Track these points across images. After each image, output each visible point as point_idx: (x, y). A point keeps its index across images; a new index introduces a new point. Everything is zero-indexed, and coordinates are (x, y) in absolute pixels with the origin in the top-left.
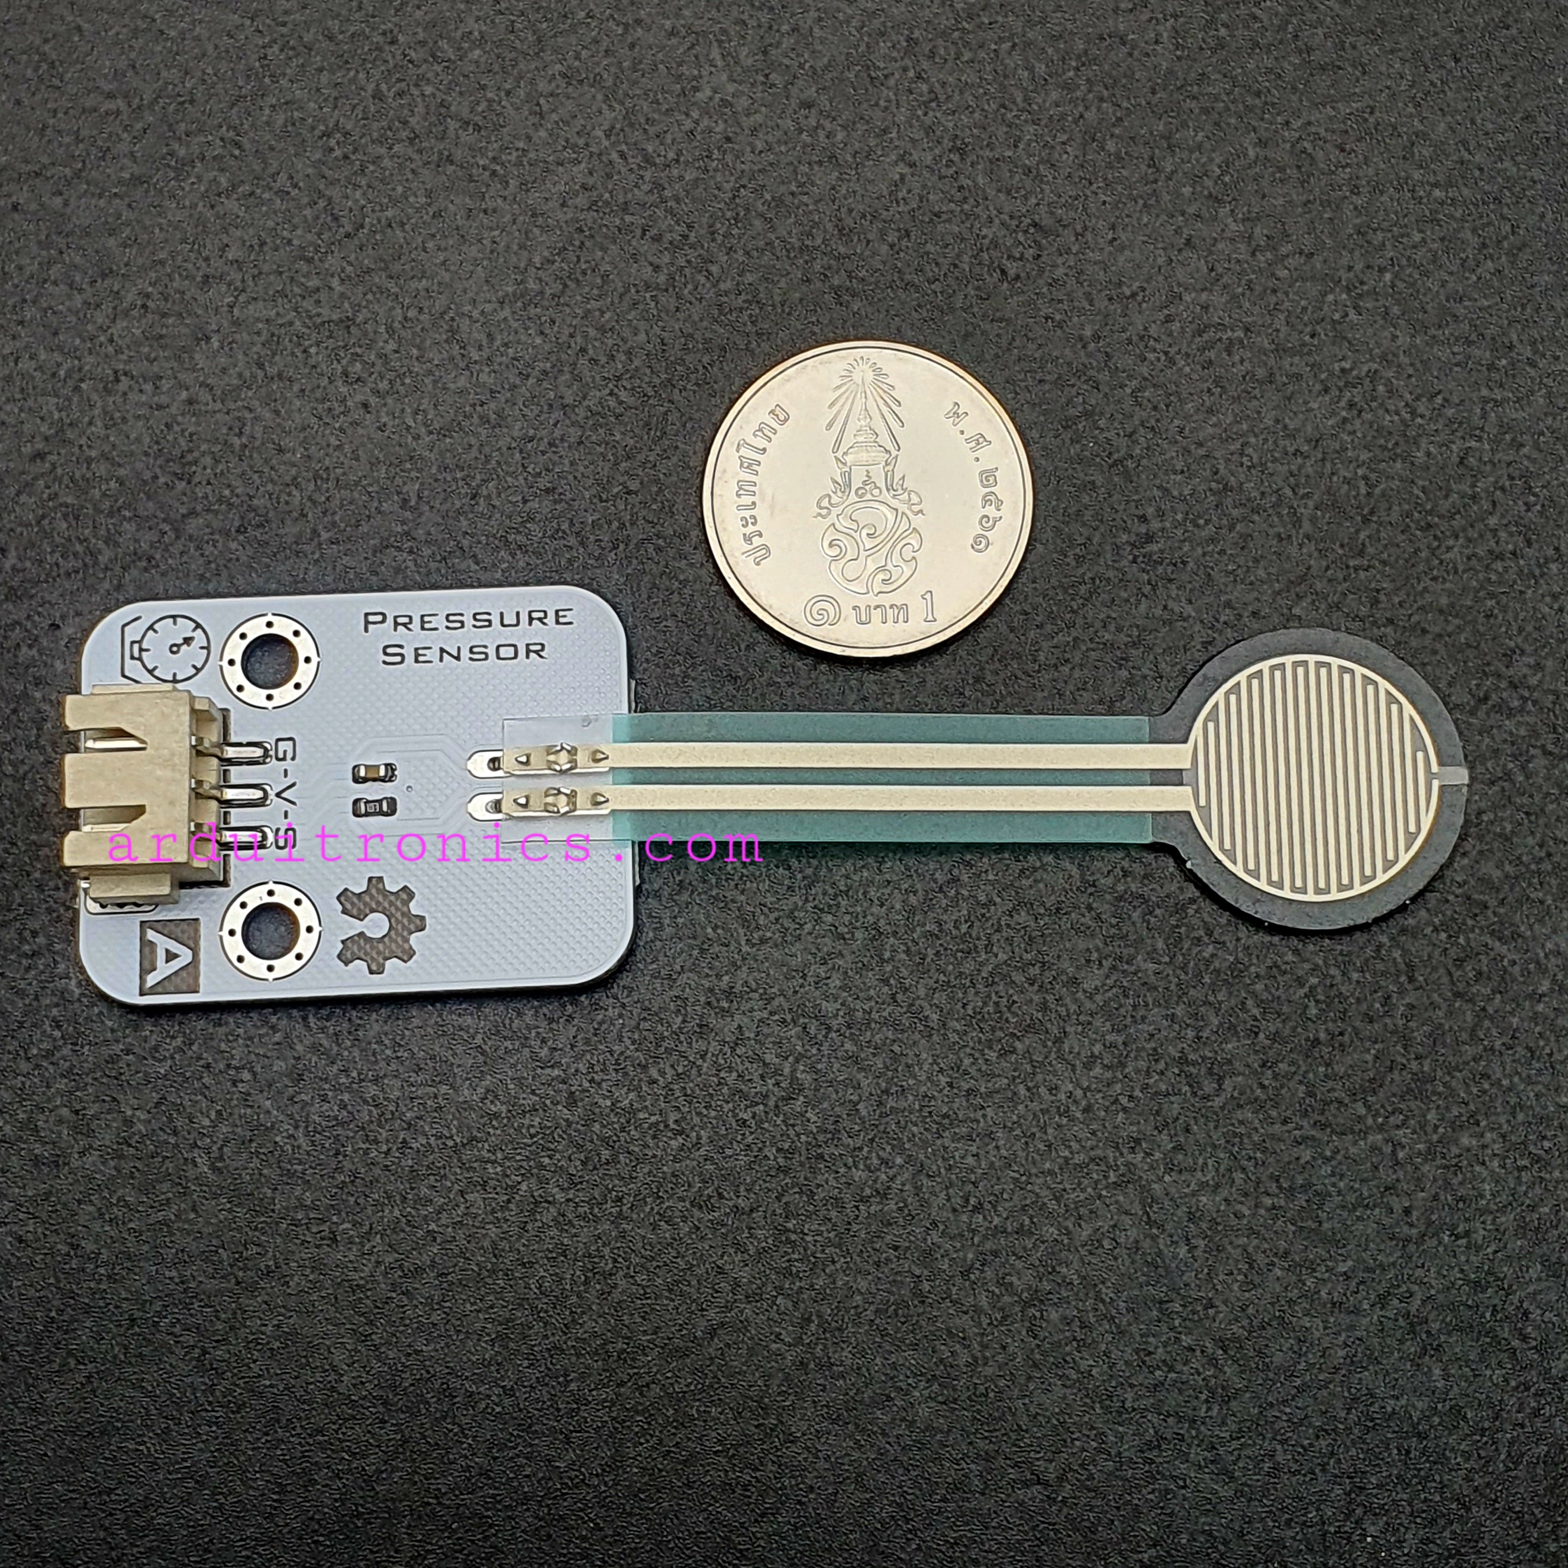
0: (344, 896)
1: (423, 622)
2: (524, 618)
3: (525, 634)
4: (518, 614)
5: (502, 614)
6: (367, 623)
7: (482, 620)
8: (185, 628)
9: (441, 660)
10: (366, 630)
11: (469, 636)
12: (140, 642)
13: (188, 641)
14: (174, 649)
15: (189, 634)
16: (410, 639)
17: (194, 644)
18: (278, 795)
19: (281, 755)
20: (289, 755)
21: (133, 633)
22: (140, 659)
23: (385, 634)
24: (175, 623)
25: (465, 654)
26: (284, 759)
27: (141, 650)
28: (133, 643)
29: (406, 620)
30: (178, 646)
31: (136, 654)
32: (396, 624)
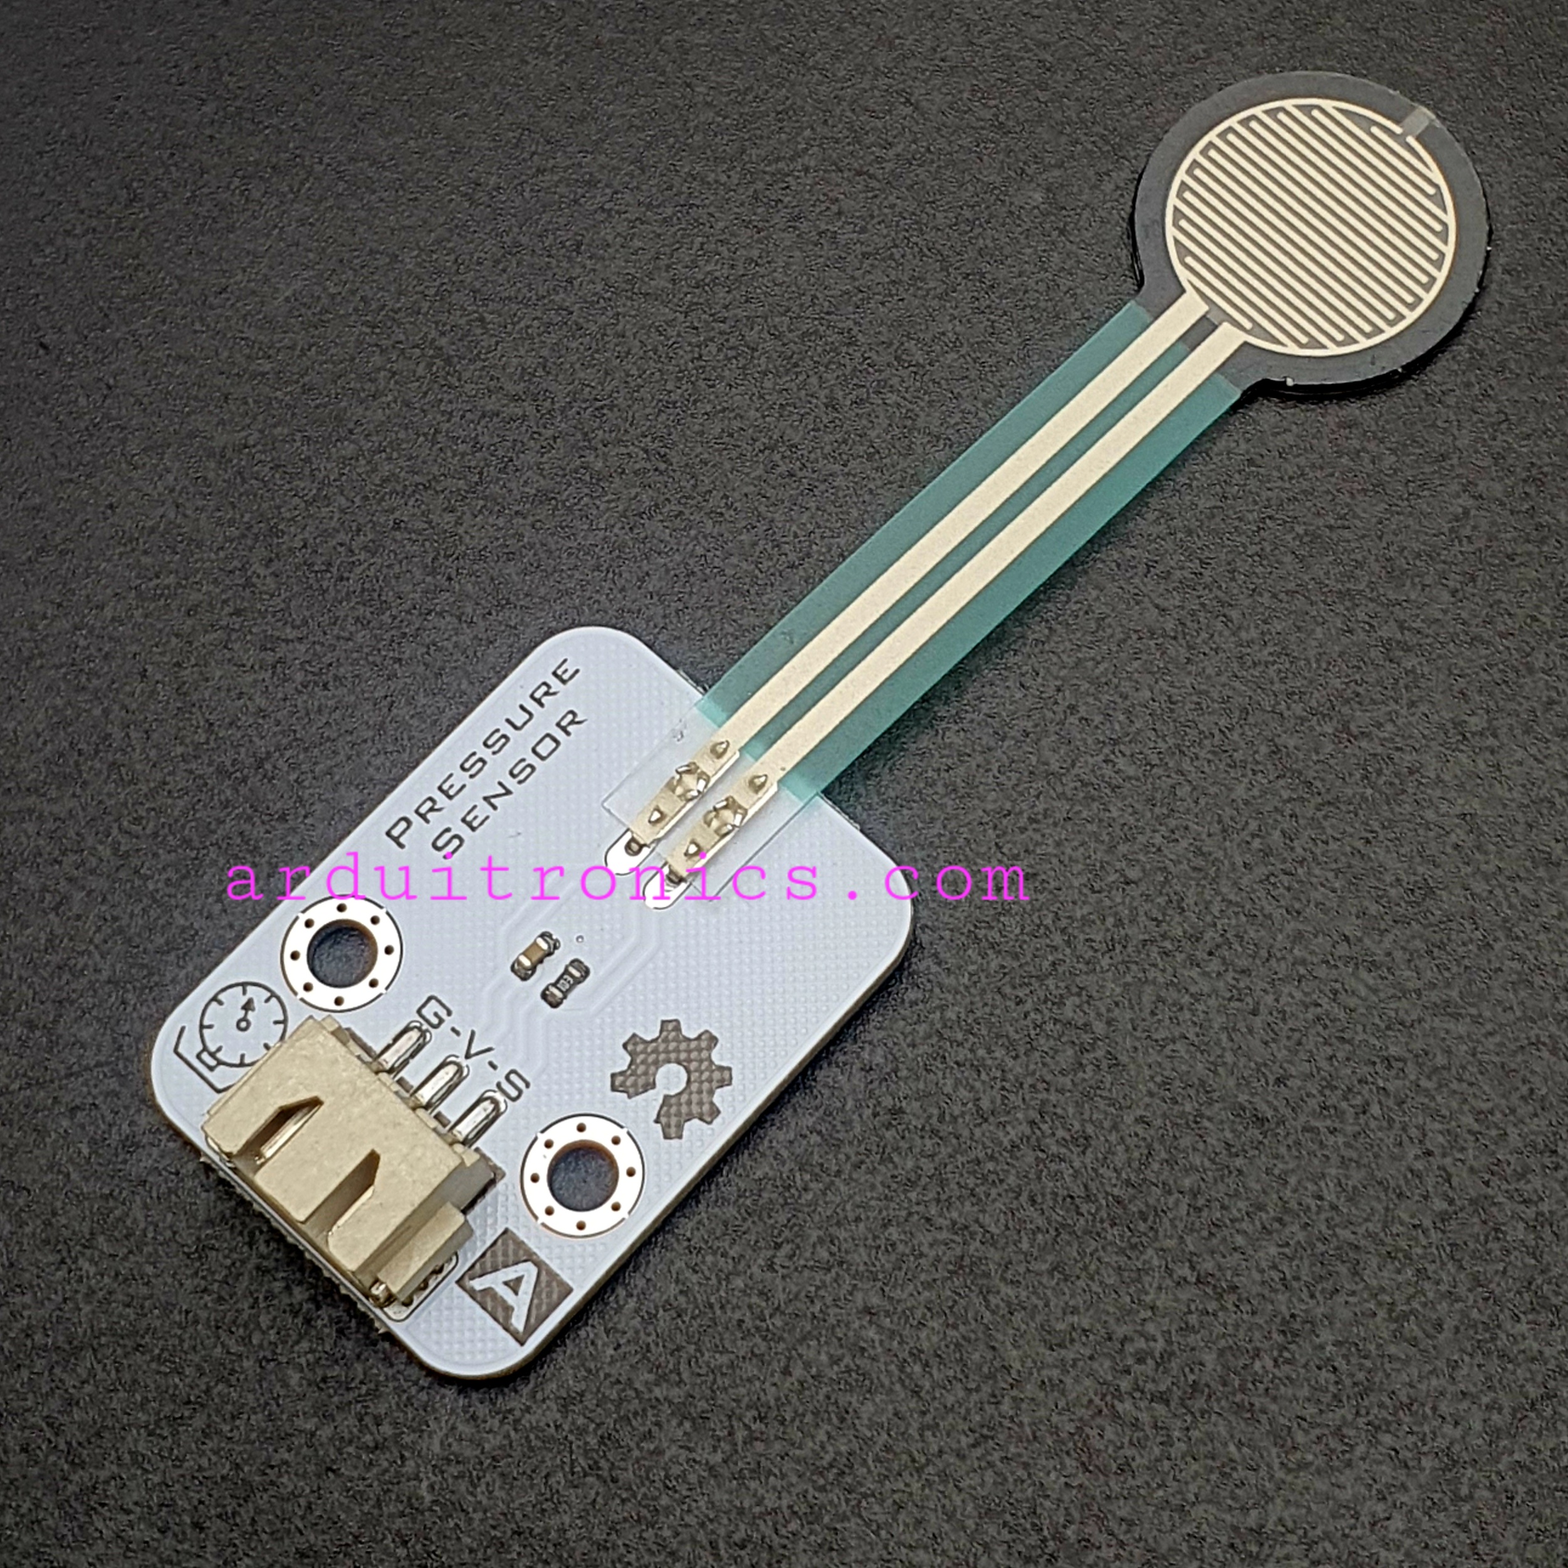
0: (618, 1083)
1: (445, 793)
2: (531, 706)
3: (545, 719)
4: (522, 707)
5: (508, 721)
6: (396, 840)
7: (496, 742)
8: (234, 999)
9: (495, 807)
10: (401, 846)
11: (498, 767)
12: (205, 1049)
13: (248, 1006)
14: (243, 1025)
15: (243, 1000)
16: (450, 815)
17: (256, 1004)
18: (468, 1056)
19: (435, 1021)
20: (443, 1013)
21: (190, 1047)
22: (220, 1063)
23: (421, 834)
24: (220, 1003)
25: (510, 783)
26: (441, 1021)
27: (212, 1055)
28: (198, 1056)
29: (429, 804)
30: (244, 1019)
31: (212, 1062)
32: (423, 816)
